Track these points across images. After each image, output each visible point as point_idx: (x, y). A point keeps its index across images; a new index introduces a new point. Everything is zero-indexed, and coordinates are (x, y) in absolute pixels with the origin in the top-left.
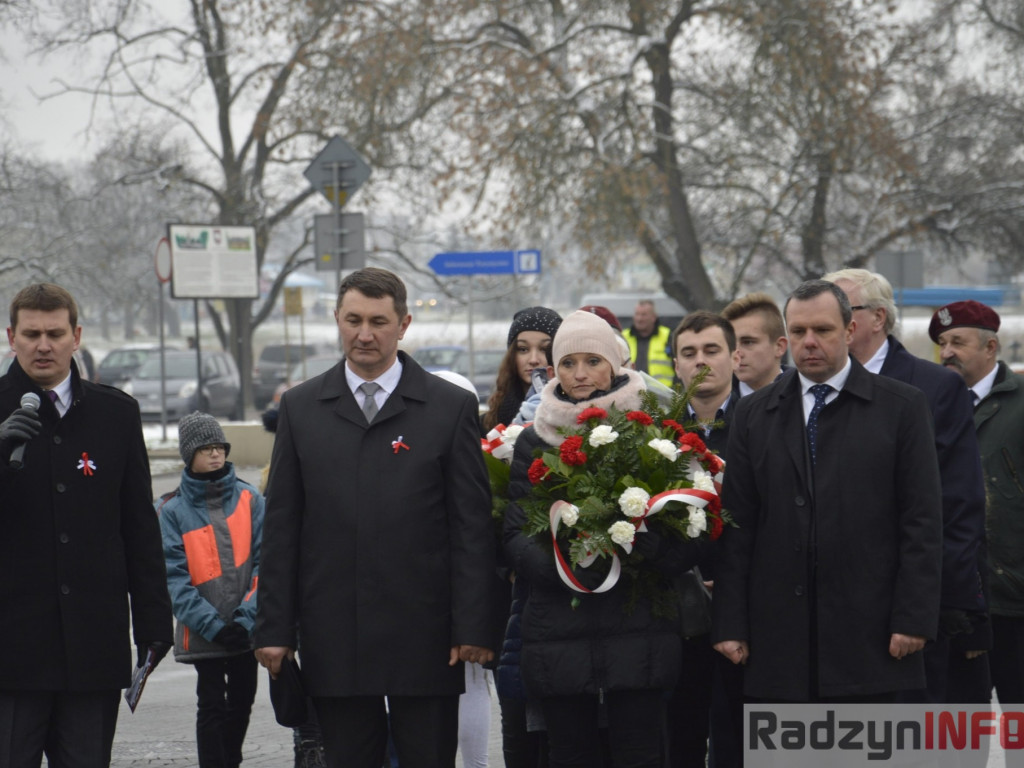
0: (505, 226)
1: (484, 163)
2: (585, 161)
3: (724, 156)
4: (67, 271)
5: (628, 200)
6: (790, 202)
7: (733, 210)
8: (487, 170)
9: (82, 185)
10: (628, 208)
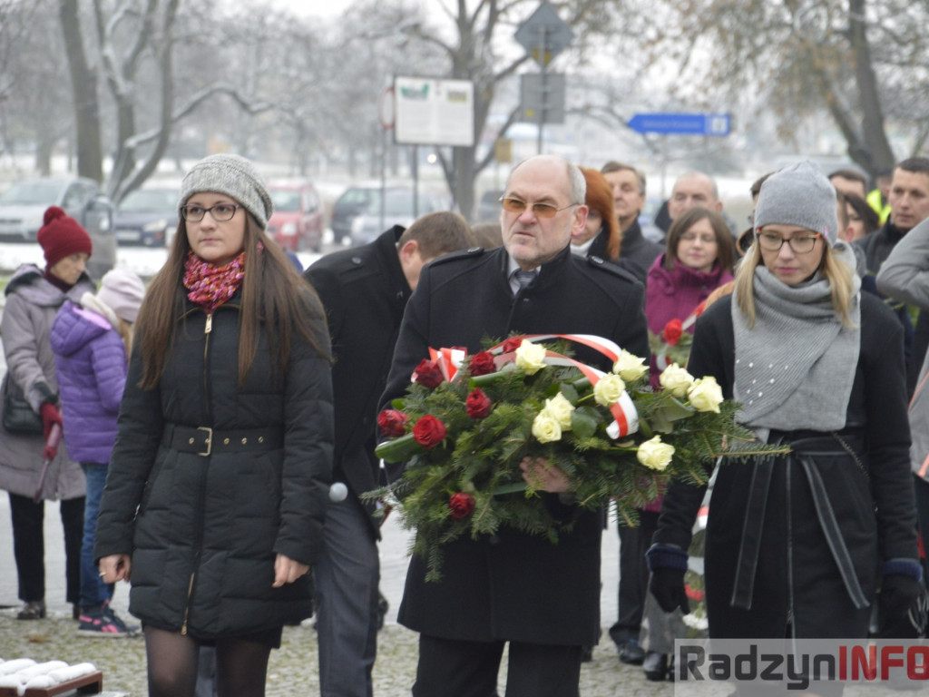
0: (705, 91)
1: (691, 32)
2: (782, 35)
3: (910, 36)
5: (820, 72)
7: (916, 86)
8: (693, 39)
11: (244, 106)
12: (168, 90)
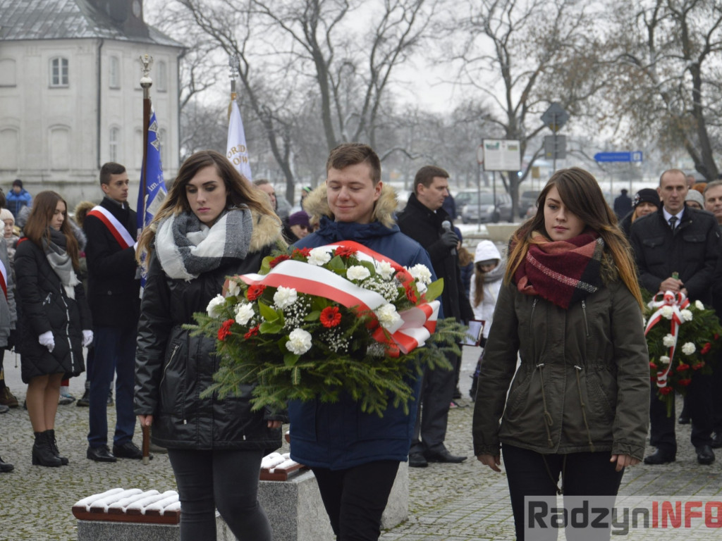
0: (627, 141)
1: (619, 114)
2: (663, 114)
4: (441, 159)
5: (681, 130)
8: (620, 117)
9: (448, 122)
10: (681, 134)
11: (409, 155)
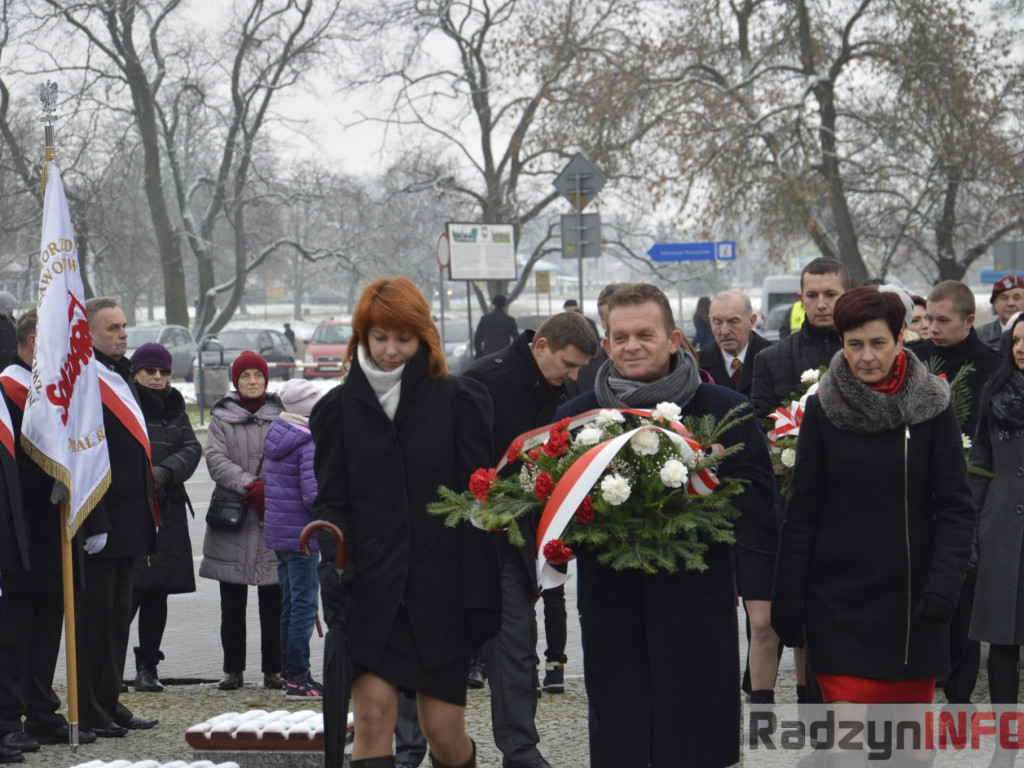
0: (705, 223)
1: (688, 174)
2: (766, 172)
3: (875, 167)
4: (365, 259)
5: (801, 202)
6: (927, 203)
7: (882, 209)
8: (691, 180)
9: (377, 193)
10: (800, 208)
11: (306, 255)
12: (241, 246)
